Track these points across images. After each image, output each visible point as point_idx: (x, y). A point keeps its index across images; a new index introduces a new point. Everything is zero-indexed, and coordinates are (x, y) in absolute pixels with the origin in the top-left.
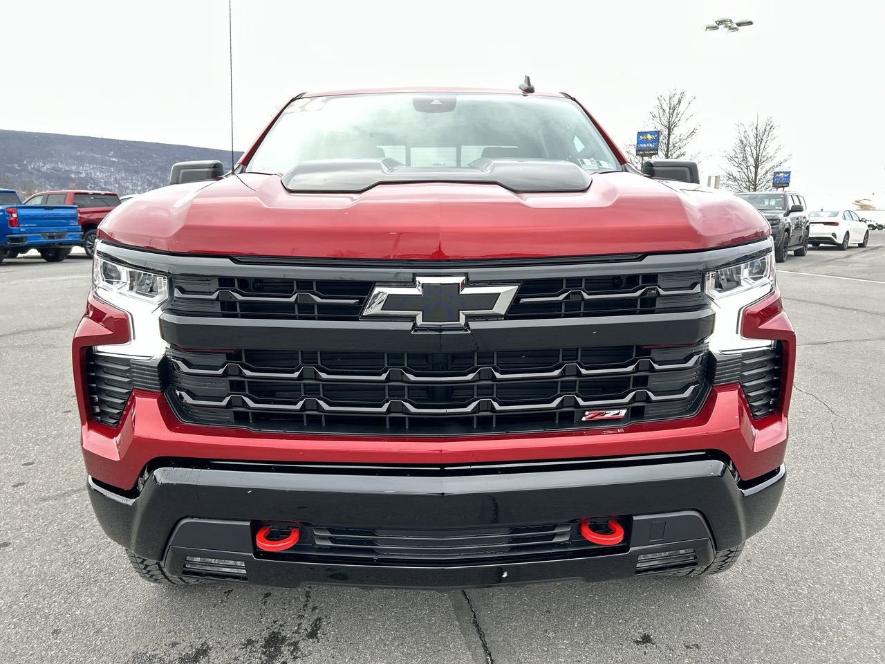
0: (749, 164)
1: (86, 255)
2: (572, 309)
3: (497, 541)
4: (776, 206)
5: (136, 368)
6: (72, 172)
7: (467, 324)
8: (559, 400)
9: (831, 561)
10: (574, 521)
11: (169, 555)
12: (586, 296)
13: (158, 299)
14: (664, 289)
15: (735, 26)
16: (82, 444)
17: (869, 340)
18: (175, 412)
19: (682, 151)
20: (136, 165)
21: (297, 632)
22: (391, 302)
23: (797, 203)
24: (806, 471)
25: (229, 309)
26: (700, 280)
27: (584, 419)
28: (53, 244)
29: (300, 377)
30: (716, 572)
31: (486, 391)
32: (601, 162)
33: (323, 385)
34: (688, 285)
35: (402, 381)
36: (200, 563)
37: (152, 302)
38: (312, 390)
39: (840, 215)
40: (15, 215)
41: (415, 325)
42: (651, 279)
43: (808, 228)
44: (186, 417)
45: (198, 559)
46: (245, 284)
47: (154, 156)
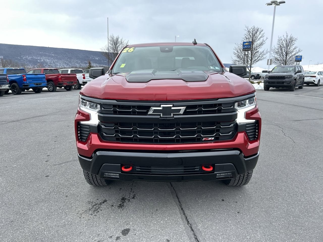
0: (283, 54)
1: (48, 90)
2: (200, 112)
3: (180, 170)
4: (292, 71)
5: (92, 127)
6: (38, 60)
7: (173, 116)
8: (196, 135)
9: (280, 183)
10: (201, 165)
11: (100, 173)
12: (203, 109)
13: (97, 110)
14: (223, 107)
15: (278, 3)
16: (77, 146)
17: (316, 119)
18: (101, 138)
19: (258, 50)
20: (60, 57)
21: (129, 197)
22: (155, 111)
23: (300, 70)
24: (280, 160)
25: (115, 112)
26: (233, 105)
27: (203, 140)
28: (38, 87)
29: (133, 129)
30: (243, 185)
31: (178, 133)
32: (216, 67)
33: (138, 131)
34: (230, 106)
35: (157, 130)
36: (108, 175)
37: (96, 111)
38: (135, 132)
39: (317, 73)
40: (25, 77)
41: (160, 116)
42: (220, 105)
43: (304, 78)
44: (104, 139)
45: (107, 174)
46: (119, 107)
47: (67, 53)
